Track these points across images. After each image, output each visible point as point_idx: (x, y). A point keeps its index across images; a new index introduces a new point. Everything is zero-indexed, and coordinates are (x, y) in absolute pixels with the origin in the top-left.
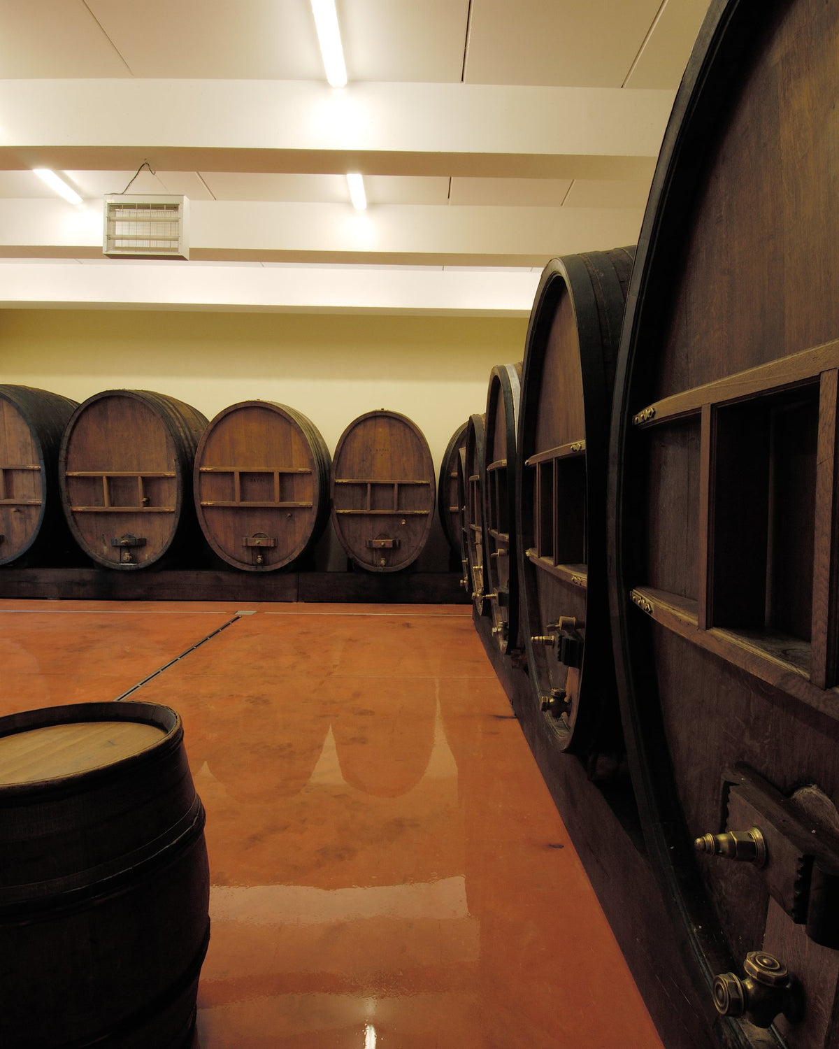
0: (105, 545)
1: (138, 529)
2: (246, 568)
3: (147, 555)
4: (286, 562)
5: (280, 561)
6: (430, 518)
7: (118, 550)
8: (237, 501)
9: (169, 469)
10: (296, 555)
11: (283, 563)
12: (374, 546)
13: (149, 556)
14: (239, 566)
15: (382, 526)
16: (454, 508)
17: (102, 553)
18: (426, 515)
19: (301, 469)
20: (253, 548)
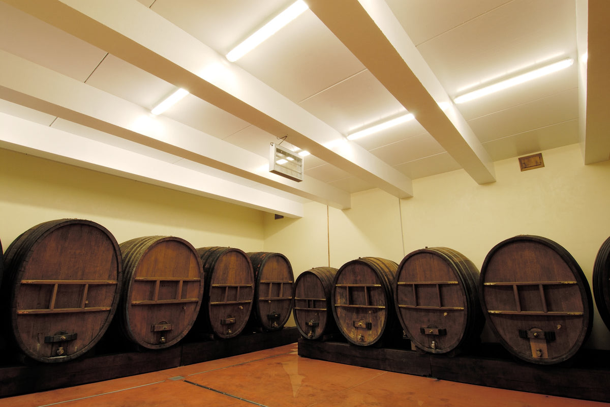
0: (39, 342)
1: (71, 326)
2: (154, 347)
3: (76, 347)
4: (179, 339)
5: (173, 339)
6: (251, 304)
7: (50, 346)
8: (156, 300)
9: (109, 278)
10: (185, 333)
11: (177, 340)
12: (227, 322)
13: (77, 348)
14: (149, 346)
15: (229, 310)
16: (261, 298)
17: (35, 350)
18: (250, 303)
19: (195, 279)
20: (158, 332)
